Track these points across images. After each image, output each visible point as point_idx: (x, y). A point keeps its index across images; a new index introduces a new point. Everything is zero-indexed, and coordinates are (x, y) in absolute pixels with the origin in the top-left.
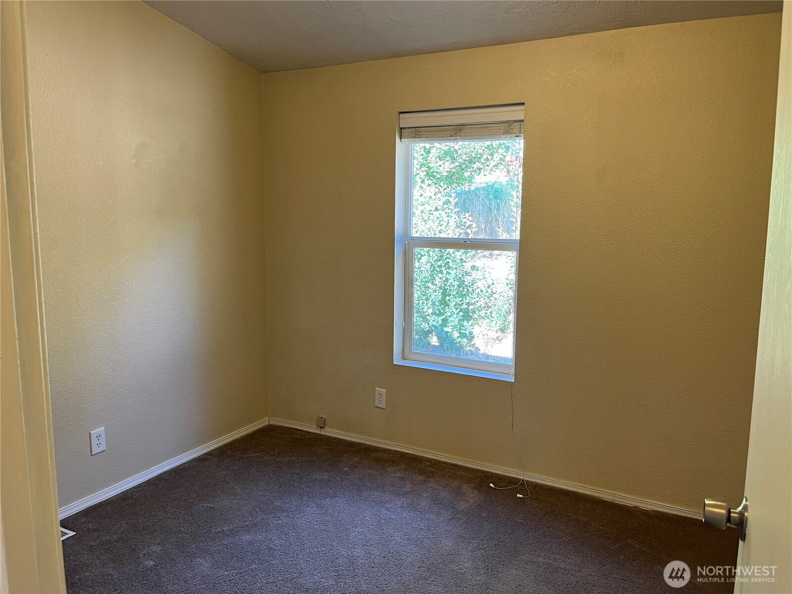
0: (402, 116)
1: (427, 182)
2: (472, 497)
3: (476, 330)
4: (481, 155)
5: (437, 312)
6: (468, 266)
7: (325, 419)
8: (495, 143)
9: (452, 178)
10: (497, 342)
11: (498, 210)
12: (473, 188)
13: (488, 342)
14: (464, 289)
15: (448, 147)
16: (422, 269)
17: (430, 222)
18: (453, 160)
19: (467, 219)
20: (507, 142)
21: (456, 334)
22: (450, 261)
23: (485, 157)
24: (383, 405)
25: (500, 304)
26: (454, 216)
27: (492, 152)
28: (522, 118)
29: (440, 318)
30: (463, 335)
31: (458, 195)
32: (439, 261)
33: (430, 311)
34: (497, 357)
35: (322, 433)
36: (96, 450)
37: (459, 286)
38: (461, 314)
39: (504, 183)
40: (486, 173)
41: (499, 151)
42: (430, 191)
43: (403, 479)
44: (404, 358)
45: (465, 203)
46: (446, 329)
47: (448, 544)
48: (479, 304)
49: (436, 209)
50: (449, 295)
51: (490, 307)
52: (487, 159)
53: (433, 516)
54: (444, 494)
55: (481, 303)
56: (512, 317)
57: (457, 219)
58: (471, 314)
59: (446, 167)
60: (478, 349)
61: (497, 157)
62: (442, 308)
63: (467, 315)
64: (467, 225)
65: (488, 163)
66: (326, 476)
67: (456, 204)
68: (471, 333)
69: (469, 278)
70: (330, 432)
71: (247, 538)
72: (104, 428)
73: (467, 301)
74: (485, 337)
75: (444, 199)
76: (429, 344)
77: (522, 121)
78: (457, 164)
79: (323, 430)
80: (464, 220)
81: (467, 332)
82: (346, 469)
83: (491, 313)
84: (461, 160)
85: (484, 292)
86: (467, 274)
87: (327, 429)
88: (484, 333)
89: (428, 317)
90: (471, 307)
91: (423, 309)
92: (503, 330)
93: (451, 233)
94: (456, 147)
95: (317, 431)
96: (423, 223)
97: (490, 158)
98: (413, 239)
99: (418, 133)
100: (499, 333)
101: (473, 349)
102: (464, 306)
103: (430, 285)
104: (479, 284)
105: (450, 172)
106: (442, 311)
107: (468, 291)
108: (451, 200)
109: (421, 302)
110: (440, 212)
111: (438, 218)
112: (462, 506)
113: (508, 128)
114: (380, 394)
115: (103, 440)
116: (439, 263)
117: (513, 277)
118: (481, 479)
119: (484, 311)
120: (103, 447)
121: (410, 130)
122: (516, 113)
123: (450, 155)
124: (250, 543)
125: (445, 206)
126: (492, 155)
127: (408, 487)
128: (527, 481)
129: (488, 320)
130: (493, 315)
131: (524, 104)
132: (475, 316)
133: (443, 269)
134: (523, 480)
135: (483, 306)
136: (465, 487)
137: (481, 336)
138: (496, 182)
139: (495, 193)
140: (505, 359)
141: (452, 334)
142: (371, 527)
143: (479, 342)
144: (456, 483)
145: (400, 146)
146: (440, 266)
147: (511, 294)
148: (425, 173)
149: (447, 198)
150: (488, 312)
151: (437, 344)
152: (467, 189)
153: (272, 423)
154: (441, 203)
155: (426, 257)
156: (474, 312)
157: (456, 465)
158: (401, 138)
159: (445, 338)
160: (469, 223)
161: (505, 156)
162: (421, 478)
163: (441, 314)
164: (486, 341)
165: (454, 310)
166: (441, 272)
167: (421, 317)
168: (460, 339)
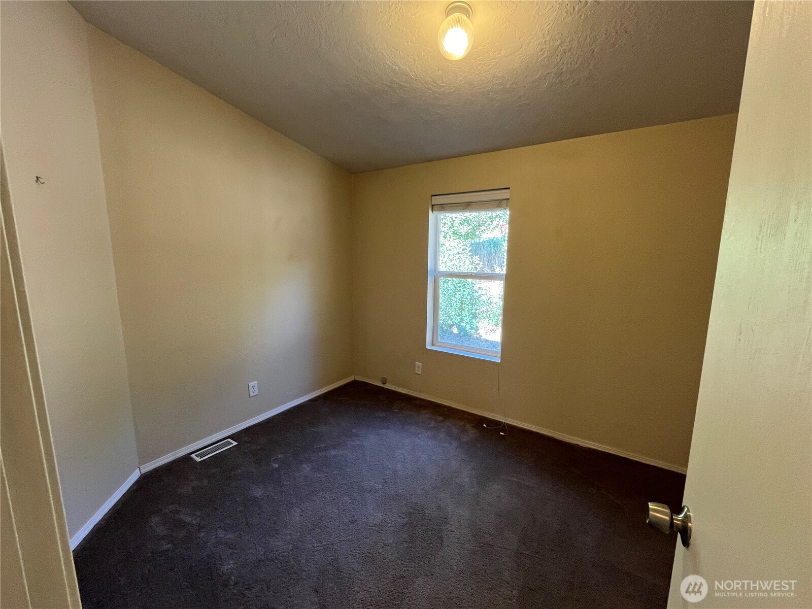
0: (433, 197)
1: (452, 238)
2: (472, 433)
3: (480, 325)
4: (486, 222)
5: (457, 314)
6: (476, 288)
7: (386, 379)
8: (494, 214)
9: (467, 236)
10: (493, 332)
11: (496, 254)
12: (481, 241)
13: (487, 333)
14: (474, 301)
15: (465, 217)
16: (449, 288)
17: (454, 261)
18: (469, 225)
19: (476, 259)
20: (499, 212)
21: (468, 327)
22: (466, 284)
23: (487, 223)
24: (420, 373)
25: (495, 310)
26: (469, 257)
27: (492, 219)
28: (508, 198)
29: (459, 317)
30: (472, 328)
31: (472, 245)
32: (459, 283)
33: (453, 313)
34: (492, 341)
35: (384, 387)
36: (252, 394)
37: (471, 299)
38: (471, 316)
39: (500, 238)
40: (488, 232)
41: (496, 219)
42: (454, 243)
43: (430, 418)
44: (433, 345)
45: (476, 249)
46: (462, 324)
47: (454, 464)
48: (482, 309)
49: (458, 253)
50: (465, 304)
51: (489, 311)
52: (489, 224)
53: (447, 445)
54: (455, 430)
55: (484, 309)
56: (501, 318)
57: (470, 259)
58: (477, 315)
59: (464, 229)
60: (481, 336)
61: (495, 223)
62: (461, 312)
63: (475, 316)
64: (476, 263)
65: (489, 227)
66: (383, 414)
67: (470, 251)
68: (477, 327)
69: (477, 294)
70: (388, 386)
71: (333, 453)
72: (256, 382)
73: (475, 308)
74: (486, 329)
75: (463, 248)
76: (452, 332)
77: (508, 199)
78: (471, 227)
79: (385, 385)
80: (475, 260)
81: (475, 326)
82: (396, 410)
83: (489, 315)
84: (473, 225)
85: (486, 302)
86: (476, 291)
87: (387, 385)
88: (485, 326)
89: (452, 317)
90: (478, 311)
91: (449, 312)
92: (496, 325)
93: (466, 268)
94: (471, 217)
95: (382, 385)
96: (450, 261)
97: (490, 223)
98: (439, 272)
99: (443, 207)
100: (494, 327)
101: (478, 336)
102: (473, 311)
103: (453, 298)
104: (483, 298)
105: (467, 232)
106: (460, 313)
107: (476, 301)
108: (467, 248)
109: (448, 308)
110: (460, 255)
111: (459, 258)
112: (465, 439)
113: (499, 204)
114: (418, 366)
115: (256, 389)
116: (459, 285)
117: (502, 293)
118: (478, 421)
119: (485, 314)
120: (256, 393)
121: (438, 206)
122: (505, 194)
123: (466, 221)
124: (335, 456)
125: (463, 252)
126: (492, 222)
127: (432, 424)
128: (507, 424)
129: (487, 319)
130: (491, 316)
131: (509, 188)
132: (480, 317)
133: (461, 288)
134: (505, 423)
135: (485, 310)
136: (468, 426)
137: (483, 328)
138: (494, 238)
139: (494, 243)
140: (497, 342)
141: (465, 327)
142: (408, 450)
143: (482, 332)
144: (462, 423)
145: (432, 216)
146: (459, 287)
147: (502, 303)
148: (452, 232)
149: (464, 247)
150: (488, 314)
151: (457, 332)
152: (478, 241)
153: (357, 379)
154: (461, 250)
155: (451, 281)
156: (479, 314)
157: (463, 411)
158: (432, 211)
159: (461, 329)
160: (477, 262)
161: (499, 223)
162: (441, 418)
163: (459, 315)
164: (486, 331)
165: (467, 313)
166: (460, 290)
167: (448, 316)
168: (470, 330)
